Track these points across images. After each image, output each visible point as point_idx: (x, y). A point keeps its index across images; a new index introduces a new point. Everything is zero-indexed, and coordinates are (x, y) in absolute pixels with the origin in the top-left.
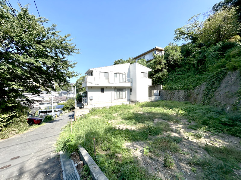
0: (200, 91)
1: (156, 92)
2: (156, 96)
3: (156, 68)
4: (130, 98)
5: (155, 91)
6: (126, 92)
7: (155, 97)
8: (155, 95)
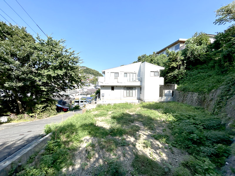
0: (214, 96)
1: (168, 93)
2: (168, 97)
3: (171, 65)
4: (140, 96)
5: (166, 91)
6: (136, 90)
7: (165, 97)
8: (165, 96)
